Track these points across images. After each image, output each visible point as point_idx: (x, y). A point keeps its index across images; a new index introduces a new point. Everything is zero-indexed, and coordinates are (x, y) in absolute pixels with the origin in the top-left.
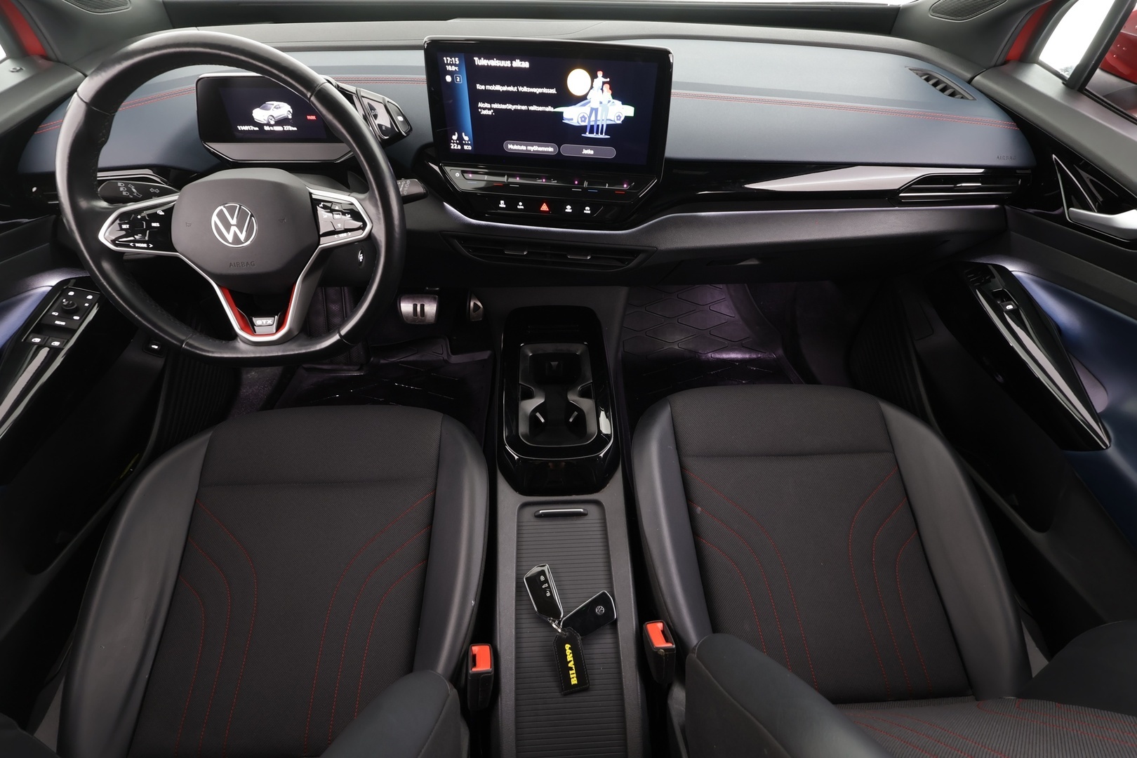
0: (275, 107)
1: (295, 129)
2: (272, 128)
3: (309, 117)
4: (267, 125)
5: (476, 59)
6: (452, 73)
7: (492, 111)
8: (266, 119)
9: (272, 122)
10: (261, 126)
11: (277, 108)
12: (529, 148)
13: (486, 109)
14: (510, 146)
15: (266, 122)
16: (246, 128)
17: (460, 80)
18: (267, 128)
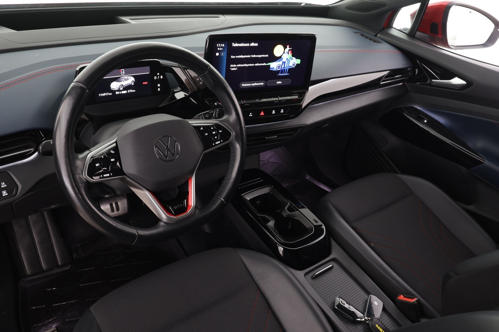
0: (125, 80)
1: (135, 91)
2: (120, 93)
3: (144, 83)
4: (117, 91)
5: (233, 44)
6: (219, 52)
7: (237, 68)
8: (118, 87)
9: (121, 89)
10: (114, 92)
11: (126, 80)
12: (252, 84)
13: (234, 67)
14: (243, 85)
15: (117, 89)
16: (104, 94)
17: (223, 54)
18: (117, 93)
